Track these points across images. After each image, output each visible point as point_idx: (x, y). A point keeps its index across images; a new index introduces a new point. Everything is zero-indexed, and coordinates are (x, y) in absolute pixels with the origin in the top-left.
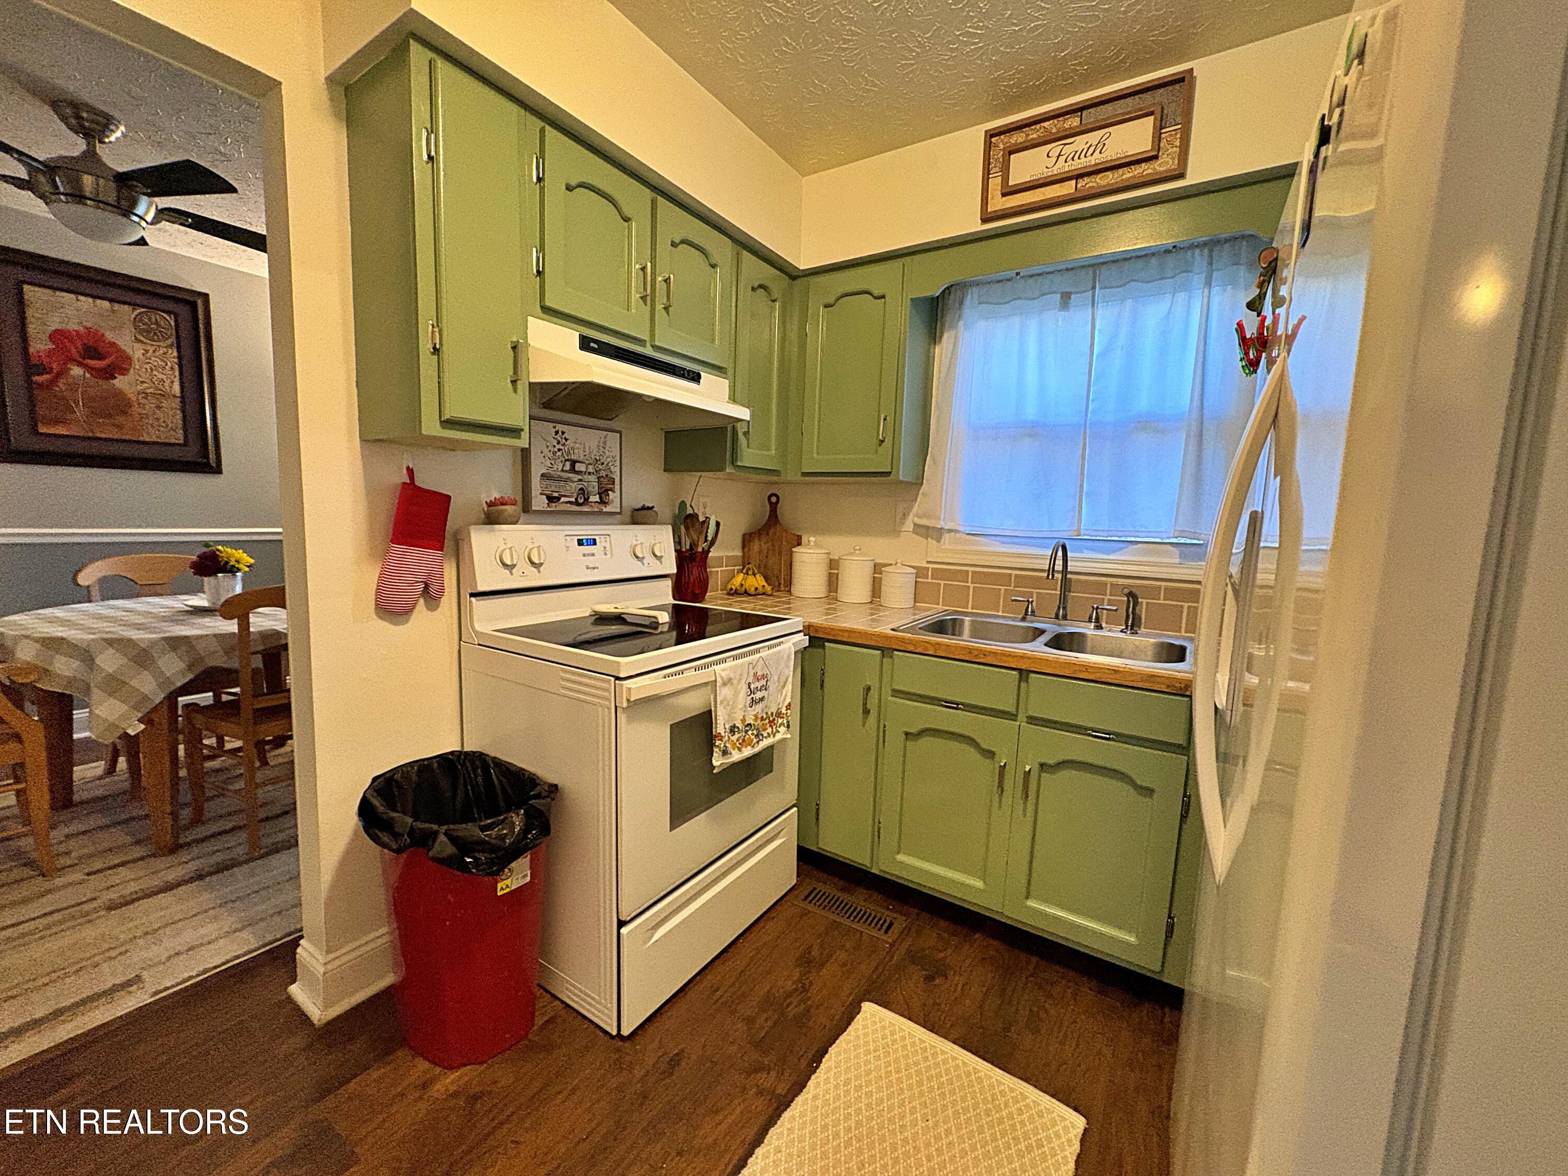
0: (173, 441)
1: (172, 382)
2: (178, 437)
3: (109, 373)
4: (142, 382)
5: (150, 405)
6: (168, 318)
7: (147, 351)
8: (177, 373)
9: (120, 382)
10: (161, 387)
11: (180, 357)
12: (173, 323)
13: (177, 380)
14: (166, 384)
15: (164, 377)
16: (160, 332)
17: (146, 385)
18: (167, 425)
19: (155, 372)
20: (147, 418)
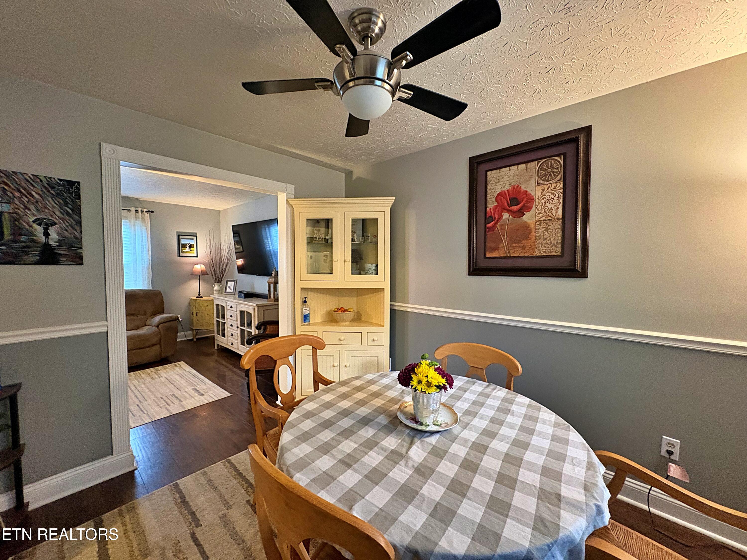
0: (554, 253)
1: (558, 208)
2: (557, 250)
3: (521, 213)
4: (539, 214)
5: (542, 229)
6: (559, 159)
7: (543, 190)
8: (561, 201)
9: (527, 217)
10: (550, 214)
11: (564, 188)
12: (562, 162)
13: (561, 206)
14: (554, 212)
15: (552, 206)
16: (553, 172)
17: (541, 215)
18: (551, 243)
19: (547, 204)
20: (539, 239)
